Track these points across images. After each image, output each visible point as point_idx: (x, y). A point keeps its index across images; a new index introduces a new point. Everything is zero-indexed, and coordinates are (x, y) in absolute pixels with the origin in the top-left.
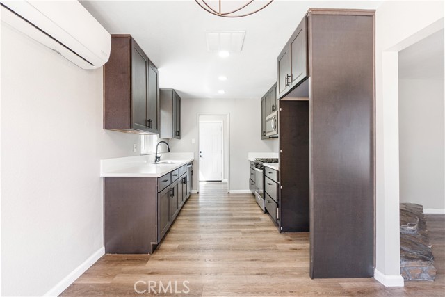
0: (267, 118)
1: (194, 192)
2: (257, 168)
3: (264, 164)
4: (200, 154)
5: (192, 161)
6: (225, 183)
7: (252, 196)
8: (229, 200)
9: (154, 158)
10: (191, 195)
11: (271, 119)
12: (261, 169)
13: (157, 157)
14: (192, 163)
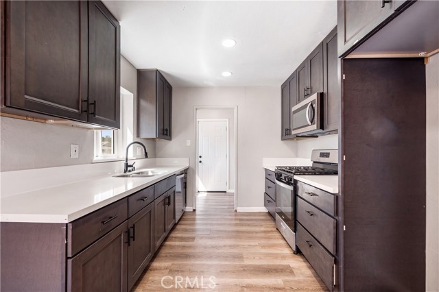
0: (294, 109)
1: (189, 209)
2: (280, 180)
3: (296, 177)
4: (200, 159)
5: (187, 169)
6: (231, 195)
7: (269, 217)
8: (236, 225)
9: (123, 167)
10: (184, 213)
11: (306, 106)
12: (288, 183)
13: (127, 166)
14: (185, 172)
